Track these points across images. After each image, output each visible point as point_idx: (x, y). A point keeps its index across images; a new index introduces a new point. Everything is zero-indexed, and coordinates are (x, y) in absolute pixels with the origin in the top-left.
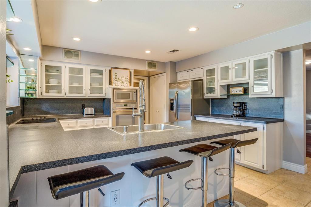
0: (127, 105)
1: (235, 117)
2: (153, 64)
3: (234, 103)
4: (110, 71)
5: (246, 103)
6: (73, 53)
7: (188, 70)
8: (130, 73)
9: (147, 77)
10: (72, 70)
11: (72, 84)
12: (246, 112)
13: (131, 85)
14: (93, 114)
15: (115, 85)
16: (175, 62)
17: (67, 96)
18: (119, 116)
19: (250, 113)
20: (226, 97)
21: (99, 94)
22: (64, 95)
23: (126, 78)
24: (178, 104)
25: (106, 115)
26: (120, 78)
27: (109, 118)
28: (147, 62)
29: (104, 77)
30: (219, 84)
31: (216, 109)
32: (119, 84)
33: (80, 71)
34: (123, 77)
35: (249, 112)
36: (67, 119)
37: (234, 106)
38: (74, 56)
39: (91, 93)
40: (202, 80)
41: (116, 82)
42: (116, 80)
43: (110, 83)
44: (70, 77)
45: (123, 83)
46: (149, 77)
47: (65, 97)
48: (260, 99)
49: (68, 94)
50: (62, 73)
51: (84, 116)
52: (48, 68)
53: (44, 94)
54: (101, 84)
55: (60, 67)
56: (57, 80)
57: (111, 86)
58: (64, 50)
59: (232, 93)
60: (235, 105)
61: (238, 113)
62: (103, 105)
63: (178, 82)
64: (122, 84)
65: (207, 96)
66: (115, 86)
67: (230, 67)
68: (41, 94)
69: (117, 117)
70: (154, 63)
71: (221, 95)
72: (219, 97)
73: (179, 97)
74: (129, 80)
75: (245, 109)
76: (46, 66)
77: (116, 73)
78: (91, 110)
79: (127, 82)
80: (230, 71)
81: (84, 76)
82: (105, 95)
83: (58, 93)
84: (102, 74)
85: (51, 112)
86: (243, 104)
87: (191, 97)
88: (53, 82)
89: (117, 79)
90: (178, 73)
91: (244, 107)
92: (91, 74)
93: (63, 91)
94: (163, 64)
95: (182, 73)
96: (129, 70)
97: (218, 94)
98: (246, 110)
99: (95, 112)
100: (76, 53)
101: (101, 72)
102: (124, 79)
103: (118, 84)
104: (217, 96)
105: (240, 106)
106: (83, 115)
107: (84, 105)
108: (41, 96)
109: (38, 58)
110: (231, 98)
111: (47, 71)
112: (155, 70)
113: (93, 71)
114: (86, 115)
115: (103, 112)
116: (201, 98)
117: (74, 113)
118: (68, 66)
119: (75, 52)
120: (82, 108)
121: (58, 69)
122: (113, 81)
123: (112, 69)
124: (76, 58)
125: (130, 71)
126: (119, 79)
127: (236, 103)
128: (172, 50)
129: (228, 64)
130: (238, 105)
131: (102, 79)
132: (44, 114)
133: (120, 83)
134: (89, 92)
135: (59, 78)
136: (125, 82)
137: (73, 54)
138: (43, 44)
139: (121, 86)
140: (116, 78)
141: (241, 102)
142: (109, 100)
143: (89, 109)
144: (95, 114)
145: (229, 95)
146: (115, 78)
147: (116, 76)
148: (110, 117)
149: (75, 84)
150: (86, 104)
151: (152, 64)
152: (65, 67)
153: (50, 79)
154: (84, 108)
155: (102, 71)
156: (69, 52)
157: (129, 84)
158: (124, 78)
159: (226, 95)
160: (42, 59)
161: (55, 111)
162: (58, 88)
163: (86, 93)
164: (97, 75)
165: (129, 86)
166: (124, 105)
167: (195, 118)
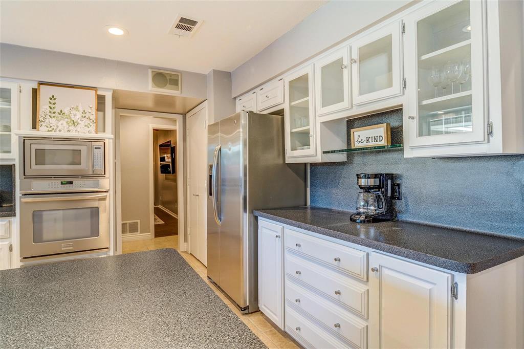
0: (71, 183)
1: (361, 221)
2: (168, 78)
3: (358, 176)
4: (35, 92)
5: (399, 177)
12: (399, 205)
16: (230, 73)
18: (44, 213)
19: (410, 209)
20: (342, 157)
21: (3, 152)
23: (84, 112)
26: (66, 111)
27: (12, 219)
28: (150, 71)
29: (14, 107)
30: (320, 120)
31: (321, 192)
32: (60, 127)
34: (77, 109)
35: (407, 205)
37: (361, 187)
40: (280, 113)
41: (53, 121)
42: (52, 115)
45: (74, 123)
46: (184, 115)
48: (442, 164)
57: (36, 132)
59: (356, 145)
60: (363, 182)
61: (372, 210)
64: (72, 128)
65: (294, 155)
66: (49, 131)
67: (346, 62)
69: (37, 217)
70: (171, 75)
71: (324, 152)
72: (319, 158)
75: (396, 193)
77: (52, 98)
79: (88, 122)
80: (346, 72)
84: (7, 100)
86: (389, 181)
89: (56, 114)
90: (237, 100)
91: (393, 192)
94: (200, 78)
95: (245, 99)
96: (96, 91)
97: (316, 148)
98: (399, 199)
102: (79, 115)
105: (378, 187)
110: (358, 160)
116: (281, 162)
122: (41, 119)
123: (41, 86)
125: (100, 93)
126: (61, 113)
127: (368, 177)
129: (341, 53)
130: (371, 182)
131: (9, 111)
133: (65, 124)
136: (82, 123)
139: (69, 131)
140: (53, 111)
141: (381, 174)
145: (350, 152)
146: (47, 111)
147: (52, 106)
148: (15, 216)
151: (164, 77)
155: (9, 90)
158: (79, 111)
159: (343, 151)
165: (93, 132)
166: (62, 183)
167: (256, 218)
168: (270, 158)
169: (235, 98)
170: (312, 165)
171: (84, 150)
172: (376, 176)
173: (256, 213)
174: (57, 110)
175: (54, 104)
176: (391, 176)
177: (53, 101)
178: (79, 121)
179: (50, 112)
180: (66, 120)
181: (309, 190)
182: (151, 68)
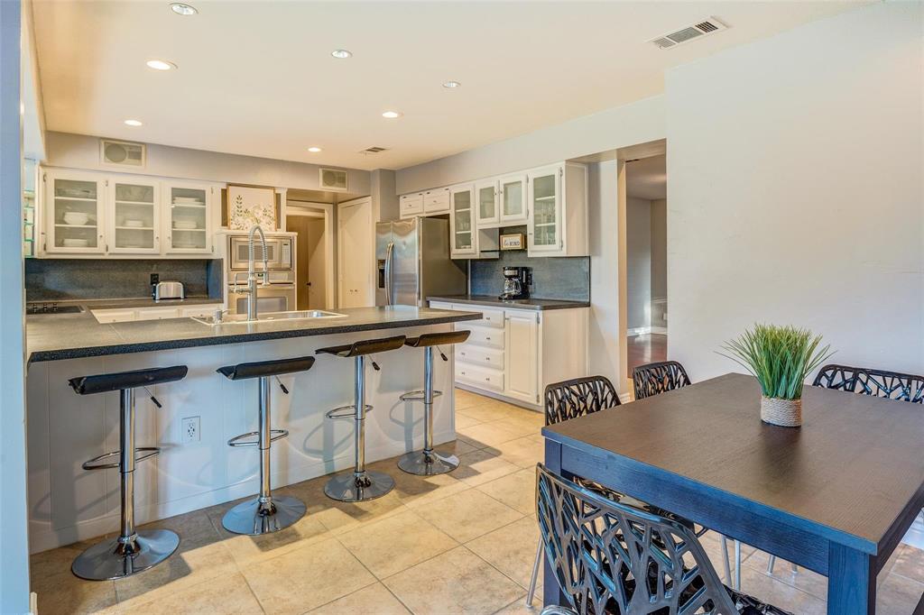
1: (506, 299)
2: (337, 176)
3: (505, 269)
4: (224, 192)
5: (531, 269)
6: (127, 150)
7: (420, 192)
8: (278, 196)
9: (332, 205)
10: (122, 190)
11: (124, 223)
12: (531, 288)
13: (278, 226)
14: (180, 298)
15: (236, 227)
16: (394, 171)
17: (110, 254)
19: (537, 291)
20: (496, 255)
21: (197, 247)
22: (103, 251)
23: (265, 211)
24: (395, 272)
25: (212, 298)
26: (250, 209)
27: (221, 305)
28: (320, 170)
29: (208, 206)
30: (478, 228)
32: (246, 226)
33: (147, 192)
35: (536, 288)
36: (110, 307)
37: (506, 276)
38: (129, 158)
39: (173, 247)
40: (447, 217)
41: (240, 219)
42: (240, 214)
43: (225, 223)
44: (117, 205)
46: (336, 206)
47: (106, 257)
49: (113, 249)
50: (98, 197)
51: (157, 302)
52: (61, 187)
53: (52, 248)
54: (202, 224)
55: (93, 186)
56: (84, 214)
57: (225, 230)
58: (103, 143)
59: (504, 247)
60: (508, 273)
61: (513, 292)
62: (208, 275)
63: (401, 218)
65: (457, 253)
66: (238, 229)
67: (496, 191)
68: (45, 249)
70: (339, 173)
71: (482, 251)
72: (477, 256)
73: (397, 255)
74: (273, 215)
75: (529, 281)
76: (57, 182)
77: (239, 198)
78: (178, 289)
79: (269, 219)
80: (496, 197)
81: (156, 204)
82: (211, 252)
83: (89, 246)
84: (203, 200)
86: (524, 272)
87: (419, 255)
88: (75, 219)
89: (243, 213)
90: (401, 198)
91: (527, 279)
92: (173, 199)
93: (100, 242)
94: (364, 176)
95: (410, 198)
96: (274, 190)
97: (475, 248)
98: (531, 284)
99: (187, 292)
100: (133, 150)
101: (200, 196)
102: (261, 213)
103: (243, 225)
104: (474, 254)
105: (515, 277)
106: (154, 299)
107: (157, 275)
108: (44, 252)
109: (38, 163)
110: (506, 256)
111: (58, 192)
112: (346, 189)
113: (177, 193)
114: (161, 299)
115: (208, 294)
116: (447, 258)
117: (131, 295)
118: (114, 180)
119: (131, 147)
120: (152, 283)
121: (90, 188)
122: (232, 217)
123: (230, 187)
124: (133, 161)
125: (277, 192)
126: (246, 211)
127: (509, 269)
129: (493, 183)
130: (512, 273)
131: (204, 210)
133: (250, 221)
134: (169, 243)
135: (92, 208)
136: (264, 220)
137: (125, 152)
138: (50, 129)
140: (240, 210)
141: (519, 267)
142: (220, 262)
143: (172, 285)
144: (185, 298)
146: (236, 210)
147: (239, 205)
148: (223, 302)
149: (133, 225)
150: (161, 274)
151: (334, 175)
152: (107, 182)
153: (68, 213)
154: (158, 282)
155: (204, 192)
156: (117, 149)
157: (273, 225)
158: (261, 209)
159: (496, 251)
160: (47, 164)
161: (80, 291)
162: (89, 234)
163: (162, 248)
164: (190, 203)
165: (273, 229)
166: (258, 276)
168: (438, 254)
169: (399, 196)
170: (472, 260)
171: (275, 246)
172: (516, 268)
173: (428, 299)
174: (243, 209)
175: (241, 203)
176: (527, 270)
177: (239, 201)
178: (261, 219)
179: (238, 211)
180: (251, 218)
181: (469, 281)
182: (321, 166)
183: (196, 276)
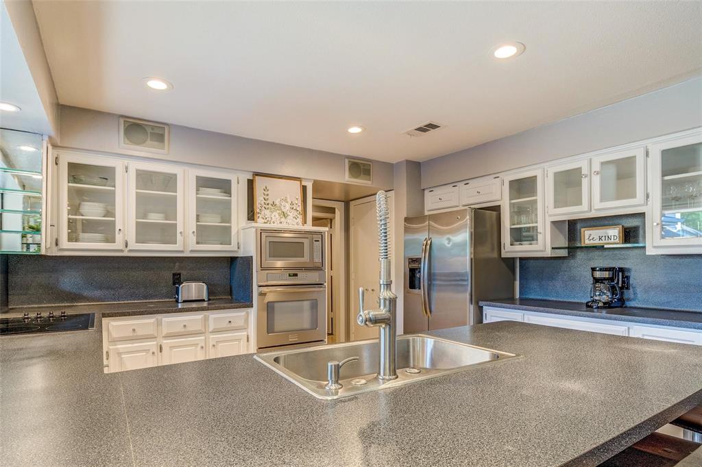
0: (296, 275)
1: (598, 308)
2: (362, 168)
3: (593, 269)
4: (251, 183)
5: (629, 270)
6: (149, 130)
7: (454, 184)
8: (304, 188)
9: (343, 203)
10: (144, 178)
11: (145, 216)
12: (628, 294)
13: (305, 222)
14: (204, 300)
15: (263, 221)
16: (420, 163)
17: (130, 251)
18: (276, 304)
19: (639, 297)
20: (564, 253)
21: (221, 244)
22: (121, 247)
23: (292, 204)
24: (432, 271)
25: (238, 301)
26: (277, 202)
27: (249, 310)
28: (347, 161)
29: (234, 199)
30: (549, 220)
31: (534, 285)
32: (274, 219)
33: (169, 181)
34: (286, 200)
35: (635, 294)
36: (129, 314)
37: (594, 278)
38: (151, 140)
39: (198, 243)
40: (497, 209)
41: (267, 212)
42: (267, 207)
43: (251, 216)
44: (139, 198)
45: (284, 215)
46: (347, 204)
47: (126, 254)
48: (672, 260)
49: (133, 245)
50: (117, 185)
51: (180, 306)
52: (76, 171)
53: (65, 244)
54: (227, 218)
55: (111, 171)
56: (102, 205)
57: (253, 224)
58: (122, 121)
60: (598, 274)
61: (605, 298)
62: (231, 275)
64: (283, 220)
65: (511, 249)
66: (265, 223)
67: (585, 171)
68: (57, 244)
69: (270, 308)
70: (364, 165)
71: (553, 248)
72: (548, 254)
73: (435, 252)
74: (300, 209)
75: (626, 285)
76: (72, 166)
77: (266, 189)
78: (199, 291)
79: (296, 213)
80: (585, 182)
81: (179, 194)
82: (236, 249)
83: (107, 241)
84: (228, 192)
85: (85, 293)
86: (620, 274)
87: (471, 253)
88: (92, 211)
89: (270, 206)
90: (426, 192)
91: (623, 282)
92: (197, 190)
93: (119, 237)
94: (389, 168)
95: (438, 192)
96: (301, 181)
97: (544, 244)
98: (628, 288)
99: (210, 293)
100: (156, 131)
101: (225, 186)
102: (288, 206)
103: (270, 219)
104: (542, 251)
105: (611, 279)
106: (177, 301)
107: (180, 274)
108: (55, 248)
109: (46, 138)
110: (580, 255)
111: (73, 178)
112: (370, 182)
113: (203, 183)
114: (184, 301)
115: (231, 293)
116: (495, 255)
117: (152, 297)
118: (135, 165)
119: (153, 128)
120: (174, 284)
121: (106, 175)
122: (258, 211)
123: (256, 177)
124: (156, 143)
125: (304, 183)
126: (274, 204)
127: (601, 270)
128: (422, 125)
129: (580, 162)
130: (606, 274)
131: (229, 203)
132: (67, 301)
133: (277, 216)
134: (194, 239)
135: (108, 199)
136: (291, 214)
137: (147, 133)
138: (62, 102)
139: (281, 223)
140: (267, 202)
141: (614, 268)
142: (248, 261)
143: (193, 285)
144: (209, 300)
145: (573, 249)
146: (263, 203)
147: (266, 197)
148: (252, 307)
149: (155, 218)
150: (184, 273)
151: (359, 167)
152: (127, 168)
153: (83, 203)
154: (180, 283)
155: (229, 182)
156: (136, 128)
157: (300, 220)
158: (287, 202)
159: (565, 248)
160: (59, 144)
161: (98, 293)
162: (106, 229)
163: (186, 243)
164: (214, 194)
165: (301, 223)
166: (290, 276)
167: (481, 309)
168: (487, 252)
169: (424, 190)
170: (522, 259)
171: (306, 242)
172: (609, 269)
173: (481, 303)
174: (270, 202)
175: (268, 195)
176: (622, 270)
177: (266, 193)
178: (289, 213)
179: (265, 204)
180: (278, 212)
181: (517, 283)
182: (348, 157)
183: (219, 276)
